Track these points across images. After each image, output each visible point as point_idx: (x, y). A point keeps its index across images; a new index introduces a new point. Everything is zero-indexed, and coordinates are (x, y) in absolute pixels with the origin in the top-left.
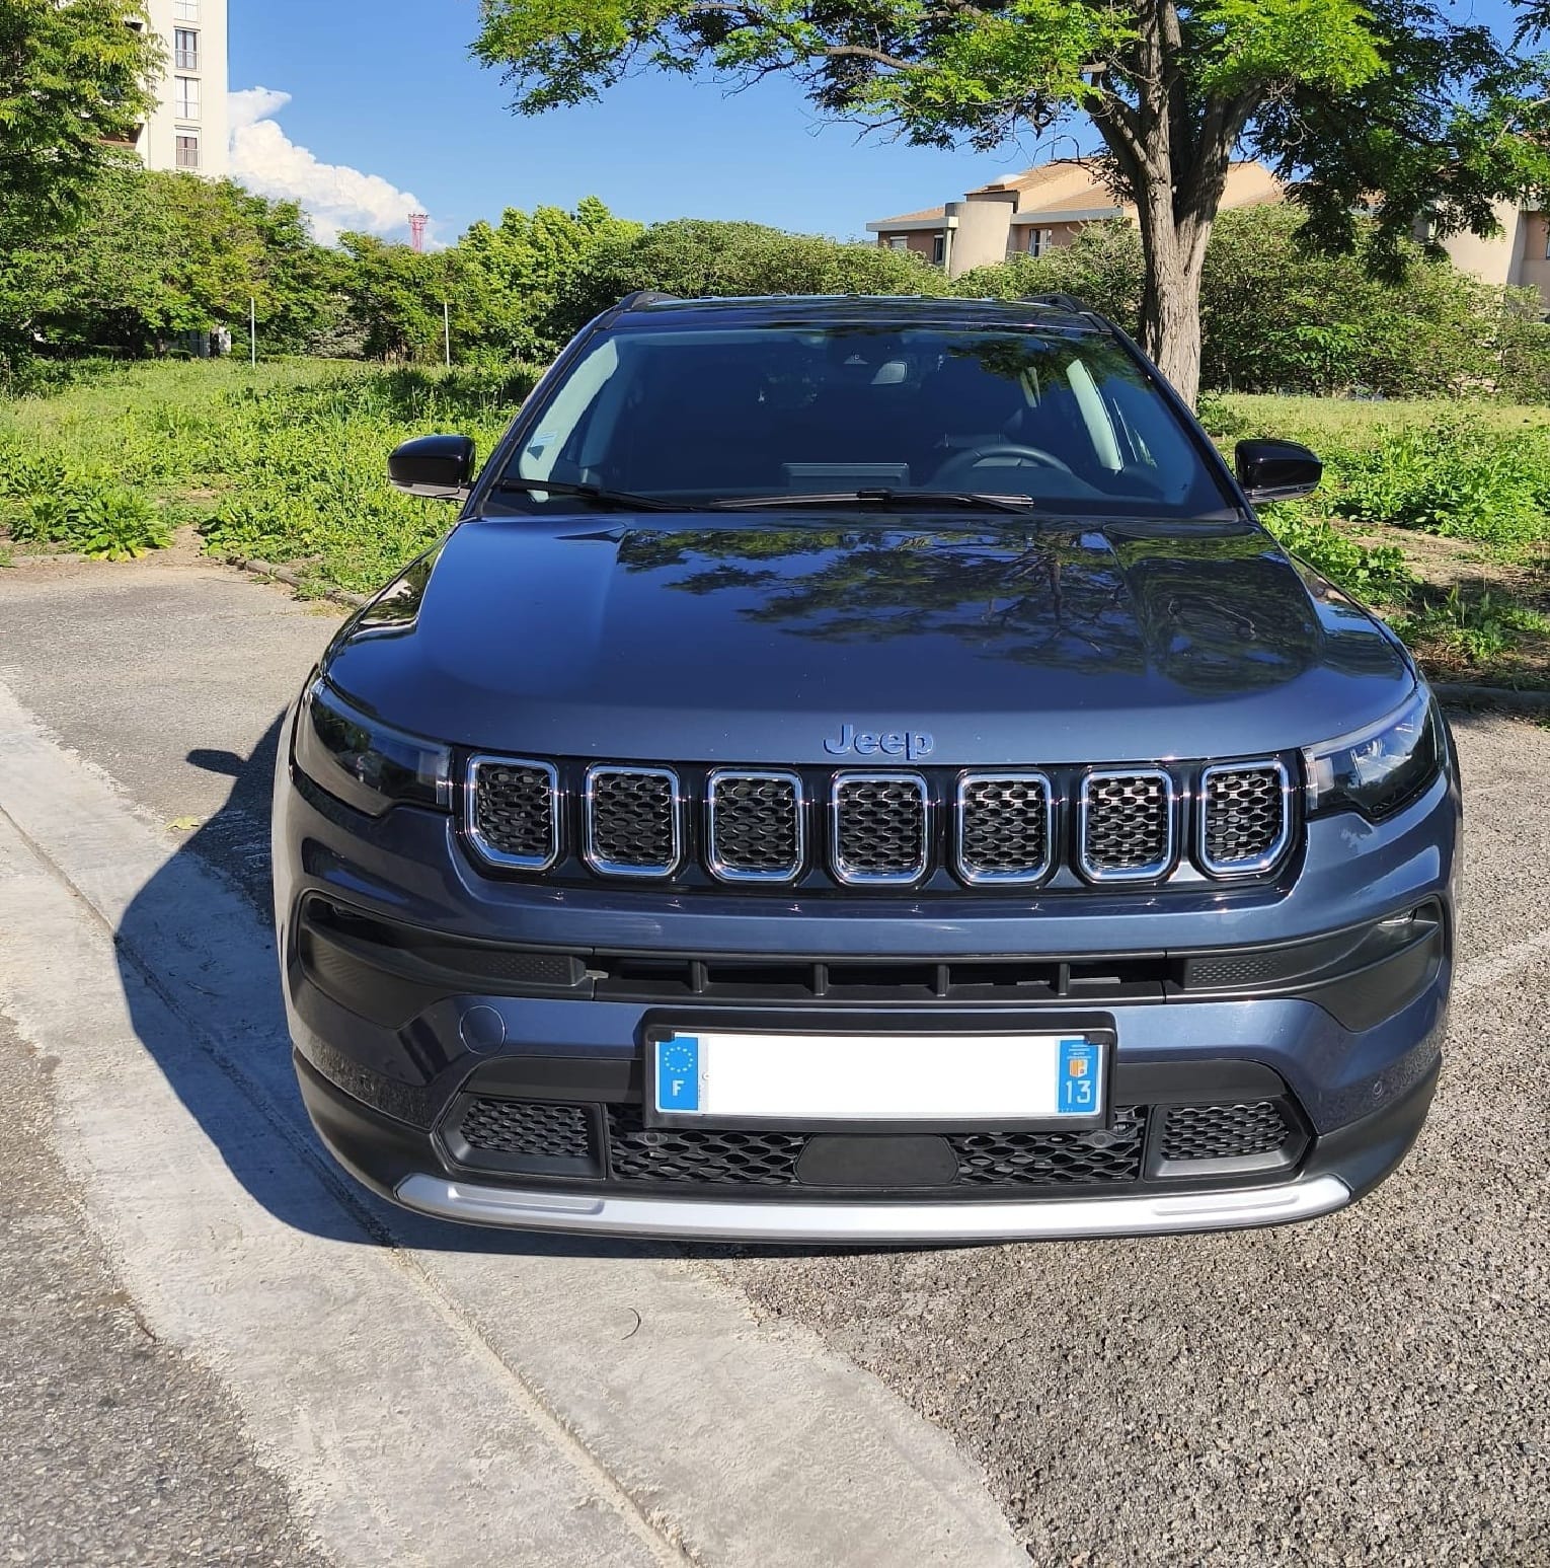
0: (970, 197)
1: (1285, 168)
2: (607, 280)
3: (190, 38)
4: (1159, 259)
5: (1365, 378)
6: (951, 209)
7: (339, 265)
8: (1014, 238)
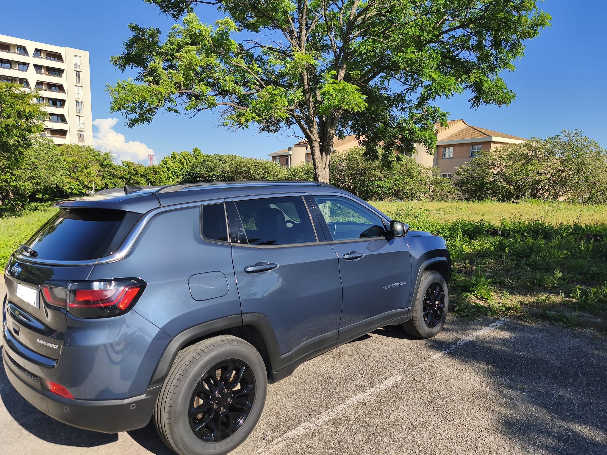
0: (295, 145)
1: (358, 136)
2: (194, 173)
3: (80, 104)
4: (317, 164)
5: (394, 195)
6: (290, 149)
7: (123, 171)
8: (307, 157)
